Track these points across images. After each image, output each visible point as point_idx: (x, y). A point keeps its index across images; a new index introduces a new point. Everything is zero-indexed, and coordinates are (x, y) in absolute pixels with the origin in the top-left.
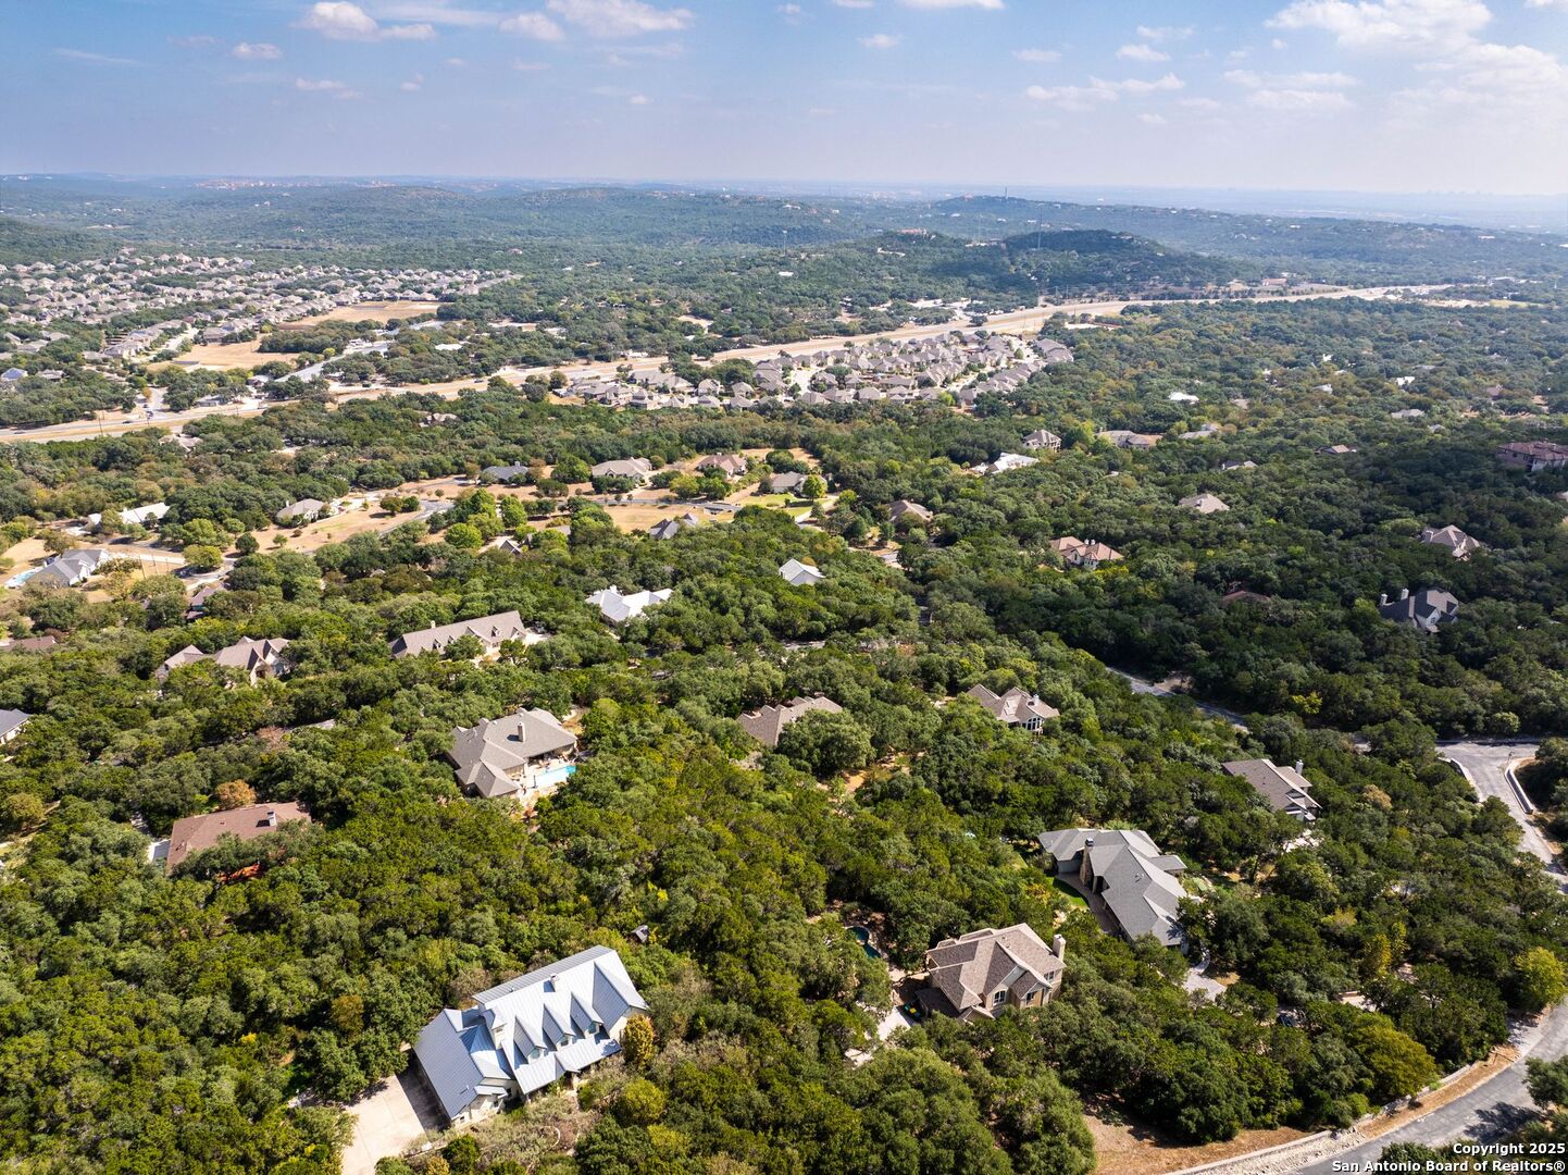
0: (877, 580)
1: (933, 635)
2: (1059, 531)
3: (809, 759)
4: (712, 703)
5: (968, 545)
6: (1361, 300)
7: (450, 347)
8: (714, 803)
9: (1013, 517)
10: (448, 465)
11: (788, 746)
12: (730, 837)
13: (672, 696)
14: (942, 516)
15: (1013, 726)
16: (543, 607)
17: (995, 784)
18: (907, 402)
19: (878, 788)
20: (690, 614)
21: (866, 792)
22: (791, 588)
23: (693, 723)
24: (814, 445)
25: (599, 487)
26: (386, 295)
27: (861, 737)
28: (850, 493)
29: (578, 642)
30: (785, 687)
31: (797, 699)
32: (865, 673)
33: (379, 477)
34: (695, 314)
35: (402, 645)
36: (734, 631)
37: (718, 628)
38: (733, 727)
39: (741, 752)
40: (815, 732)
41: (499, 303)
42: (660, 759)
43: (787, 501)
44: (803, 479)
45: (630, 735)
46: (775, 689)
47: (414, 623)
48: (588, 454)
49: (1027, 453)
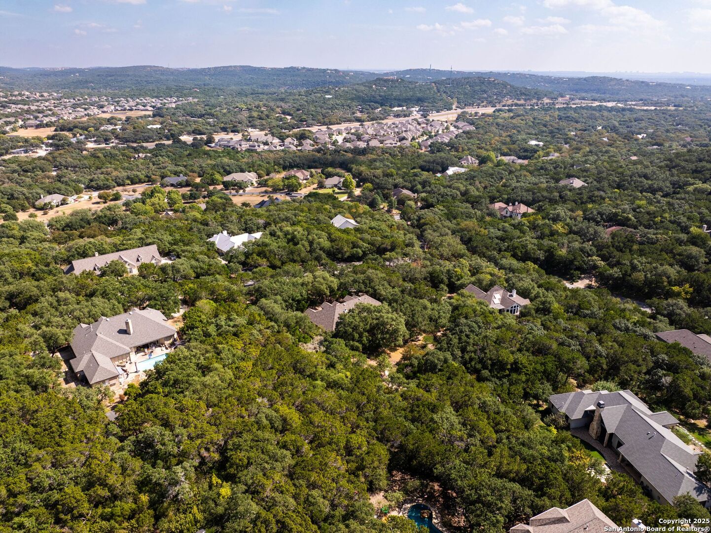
0: (391, 227)
1: (432, 255)
2: (493, 200)
3: (360, 341)
4: (285, 301)
5: (441, 208)
6: (606, 106)
7: (155, 127)
8: (282, 384)
9: (465, 194)
10: (142, 177)
11: (343, 331)
12: (295, 418)
13: (256, 296)
14: (424, 195)
15: (501, 311)
16: (175, 243)
17: (508, 355)
18: (395, 147)
19: (416, 362)
20: (274, 245)
21: (406, 366)
22: (339, 230)
23: (271, 317)
24: (347, 166)
25: (227, 185)
26: (128, 108)
27: (398, 322)
28: (369, 185)
29: (194, 263)
30: (338, 290)
31: (347, 297)
32: (394, 278)
33: (101, 183)
34: (284, 113)
35: (72, 269)
36: (303, 255)
37: (292, 253)
38: (301, 319)
39: (306, 337)
40: (364, 320)
41: (184, 110)
42: (240, 345)
43: (334, 191)
44: (342, 180)
45: (218, 326)
46: (332, 291)
47: (84, 255)
48: (222, 171)
49: (463, 167)
